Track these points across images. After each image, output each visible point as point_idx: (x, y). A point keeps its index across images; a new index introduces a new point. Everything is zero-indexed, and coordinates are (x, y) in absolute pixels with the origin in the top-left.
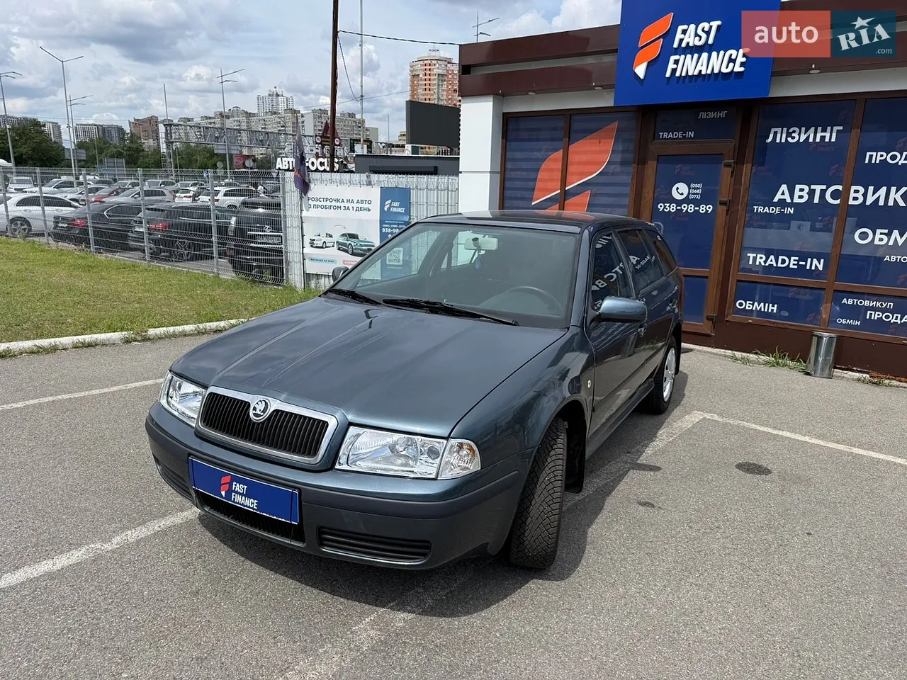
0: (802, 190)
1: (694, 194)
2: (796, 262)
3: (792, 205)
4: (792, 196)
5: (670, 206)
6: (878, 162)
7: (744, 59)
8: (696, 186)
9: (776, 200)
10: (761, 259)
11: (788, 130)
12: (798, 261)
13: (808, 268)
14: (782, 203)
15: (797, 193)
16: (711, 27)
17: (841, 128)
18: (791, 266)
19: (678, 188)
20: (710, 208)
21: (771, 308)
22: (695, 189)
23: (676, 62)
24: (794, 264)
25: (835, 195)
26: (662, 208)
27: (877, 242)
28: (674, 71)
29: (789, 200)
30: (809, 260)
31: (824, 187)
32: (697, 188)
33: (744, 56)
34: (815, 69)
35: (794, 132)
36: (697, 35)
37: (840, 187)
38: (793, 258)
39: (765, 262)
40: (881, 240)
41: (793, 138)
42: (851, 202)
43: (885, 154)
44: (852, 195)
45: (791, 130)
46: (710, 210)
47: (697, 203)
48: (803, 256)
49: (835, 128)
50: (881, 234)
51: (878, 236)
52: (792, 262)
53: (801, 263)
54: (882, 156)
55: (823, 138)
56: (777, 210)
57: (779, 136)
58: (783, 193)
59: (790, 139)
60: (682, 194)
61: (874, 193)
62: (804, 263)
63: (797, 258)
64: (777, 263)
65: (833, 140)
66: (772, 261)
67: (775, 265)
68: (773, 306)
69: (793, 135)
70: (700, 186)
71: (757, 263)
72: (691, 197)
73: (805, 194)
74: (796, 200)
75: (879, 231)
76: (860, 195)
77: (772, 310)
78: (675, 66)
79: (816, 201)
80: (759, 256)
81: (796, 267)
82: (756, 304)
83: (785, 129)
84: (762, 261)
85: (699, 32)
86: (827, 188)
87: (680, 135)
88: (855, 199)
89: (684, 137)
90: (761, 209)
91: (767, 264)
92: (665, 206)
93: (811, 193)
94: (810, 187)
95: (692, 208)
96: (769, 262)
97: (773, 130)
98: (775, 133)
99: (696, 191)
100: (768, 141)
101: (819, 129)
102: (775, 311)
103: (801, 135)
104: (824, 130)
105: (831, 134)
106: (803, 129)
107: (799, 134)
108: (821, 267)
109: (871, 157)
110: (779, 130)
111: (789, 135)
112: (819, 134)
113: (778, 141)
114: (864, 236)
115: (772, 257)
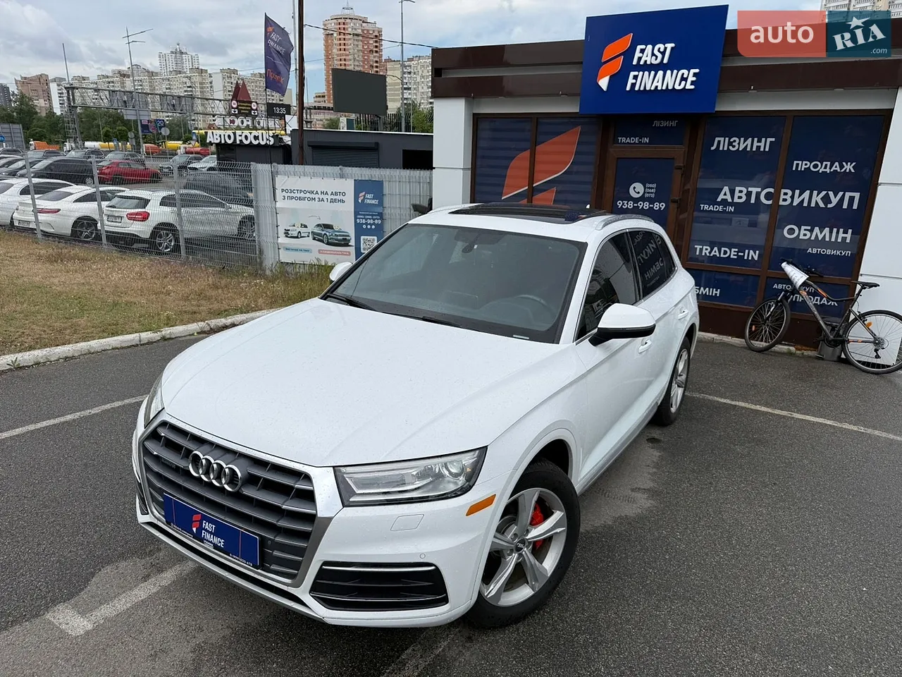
0: (741, 192)
1: (649, 193)
2: (736, 253)
3: (732, 204)
4: (733, 198)
5: (627, 204)
6: (803, 169)
7: (694, 79)
8: (651, 186)
9: (719, 200)
10: (706, 250)
11: (729, 140)
12: (738, 252)
13: (746, 258)
14: (724, 202)
15: (737, 194)
16: (666, 48)
17: (773, 139)
18: (732, 256)
19: (634, 188)
20: (663, 206)
21: (714, 292)
22: (649, 188)
23: (636, 77)
24: (734, 255)
25: (768, 196)
26: (620, 205)
27: (802, 237)
28: (633, 85)
29: (730, 200)
30: (747, 251)
31: (759, 190)
32: (652, 188)
33: (695, 75)
34: (754, 89)
35: (735, 141)
36: (653, 54)
37: (772, 190)
38: (733, 250)
39: (710, 253)
40: (805, 235)
41: (734, 146)
42: (781, 203)
43: (808, 163)
44: (782, 197)
45: (732, 140)
46: (663, 207)
47: (651, 201)
48: (742, 248)
49: (769, 140)
50: (805, 230)
51: (802, 232)
52: (733, 253)
53: (740, 254)
54: (806, 164)
55: (758, 147)
56: (720, 208)
57: (722, 143)
58: (725, 194)
59: (731, 148)
60: (638, 193)
61: (800, 196)
62: (742, 254)
63: (737, 250)
64: (720, 254)
65: (767, 149)
66: (715, 252)
67: (718, 256)
68: (716, 291)
69: (734, 144)
70: (654, 186)
71: (703, 254)
72: (647, 195)
73: (743, 195)
74: (736, 200)
75: (803, 228)
76: (788, 197)
77: (716, 294)
78: (634, 81)
79: (753, 201)
80: (705, 247)
81: (736, 257)
82: (702, 288)
83: (727, 139)
84: (707, 252)
85: (656, 52)
86: (762, 190)
87: (637, 140)
88: (785, 200)
89: (640, 143)
90: (706, 207)
91: (711, 255)
92: (623, 203)
93: (749, 194)
94: (747, 189)
95: (647, 205)
96: (713, 253)
97: (717, 139)
98: (719, 142)
99: (650, 191)
100: (713, 148)
101: (756, 139)
102: (718, 295)
103: (740, 144)
104: (759, 141)
105: (765, 144)
106: (742, 139)
107: (739, 144)
108: (756, 258)
109: (798, 164)
110: (722, 139)
111: (730, 144)
112: (756, 144)
113: (721, 149)
114: (791, 231)
115: (716, 249)
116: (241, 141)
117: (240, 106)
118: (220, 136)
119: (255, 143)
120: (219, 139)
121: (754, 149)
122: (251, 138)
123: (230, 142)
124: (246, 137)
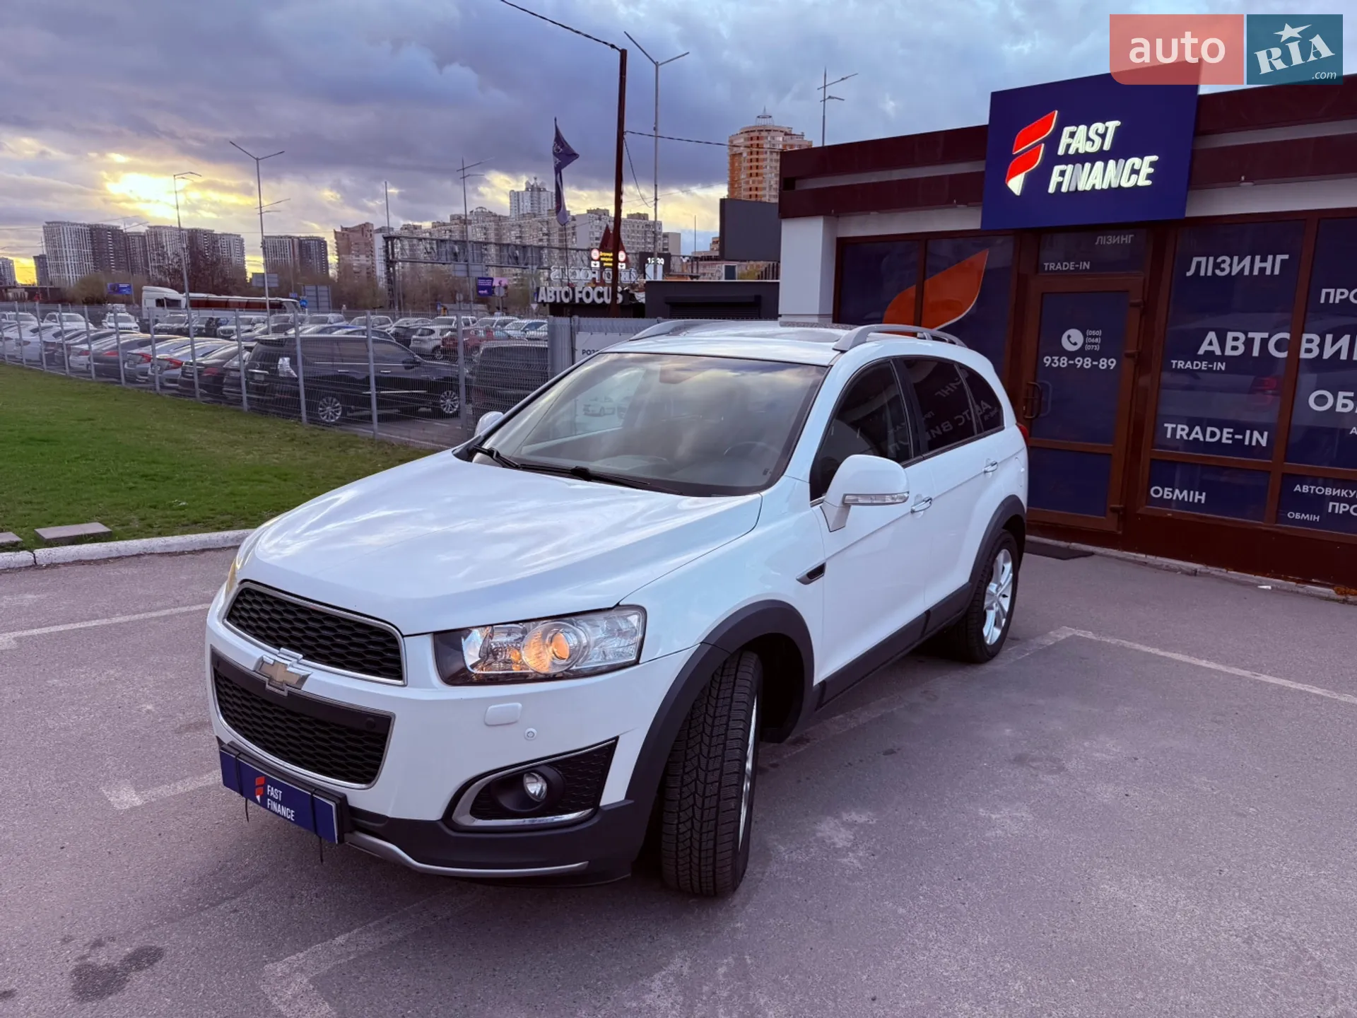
0: (1236, 339)
1: (1091, 344)
2: (1230, 436)
3: (1223, 358)
4: (1223, 347)
5: (1059, 360)
6: (1337, 301)
7: (1151, 170)
8: (1094, 333)
9: (1201, 352)
10: (1182, 431)
11: (1215, 260)
12: (1233, 434)
13: (1247, 443)
14: (1209, 356)
15: (1230, 343)
16: (1107, 129)
17: (1286, 257)
18: (1224, 441)
19: (1069, 337)
20: (1113, 363)
21: (1197, 497)
22: (1092, 337)
23: (1062, 173)
24: (1228, 439)
25: (1279, 346)
26: (1048, 363)
27: (1339, 409)
28: (1060, 184)
29: (1218, 352)
30: (1248, 432)
31: (1266, 335)
32: (1095, 337)
33: (1152, 164)
34: (1246, 180)
35: (1224, 261)
36: (1088, 139)
37: (1286, 336)
38: (1225, 430)
39: (1188, 435)
40: (1345, 406)
41: (1223, 270)
42: (1303, 355)
43: (1346, 291)
44: (1304, 345)
45: (1219, 260)
46: (1113, 366)
47: (1096, 356)
48: (1239, 428)
49: (1279, 258)
50: (1345, 398)
51: (1340, 401)
52: (1225, 435)
53: (1237, 437)
54: (1342, 294)
55: (1262, 270)
56: (1204, 365)
57: (1203, 265)
58: (1210, 343)
59: (1218, 272)
60: (1075, 344)
61: (1333, 344)
62: (1240, 437)
63: (1231, 430)
64: (1204, 436)
65: (1277, 272)
66: (1197, 433)
67: (1202, 439)
68: (1200, 494)
69: (1222, 266)
70: (1099, 333)
71: (1178, 437)
72: (1088, 348)
73: (1240, 344)
74: (1228, 352)
75: (1341, 394)
76: (1314, 346)
77: (1200, 500)
78: (1060, 179)
79: (1256, 353)
80: (1180, 427)
81: (1230, 442)
82: (1177, 491)
83: (1211, 259)
84: (1184, 434)
85: (1092, 135)
86: (1270, 336)
87: (1071, 266)
88: (1309, 351)
89: (1077, 269)
90: (1181, 364)
91: (1191, 438)
92: (1053, 360)
93: (1249, 343)
94: (1246, 335)
95: (1089, 363)
96: (1193, 436)
97: (1195, 260)
98: (1199, 264)
99: (1093, 340)
100: (1189, 274)
101: (1258, 258)
102: (1203, 502)
103: (1233, 266)
104: (1264, 260)
105: (1273, 265)
106: (1236, 259)
107: (1231, 265)
108: (1264, 443)
109: (1328, 295)
110: (1203, 259)
111: (1217, 266)
112: (1258, 265)
113: (1202, 273)
114: (1321, 400)
115: (1197, 428)
116: (581, 299)
117: (603, 257)
118: (555, 294)
119: (599, 301)
120: (553, 297)
121: (1256, 272)
122: (594, 295)
123: (566, 301)
124: (588, 295)
